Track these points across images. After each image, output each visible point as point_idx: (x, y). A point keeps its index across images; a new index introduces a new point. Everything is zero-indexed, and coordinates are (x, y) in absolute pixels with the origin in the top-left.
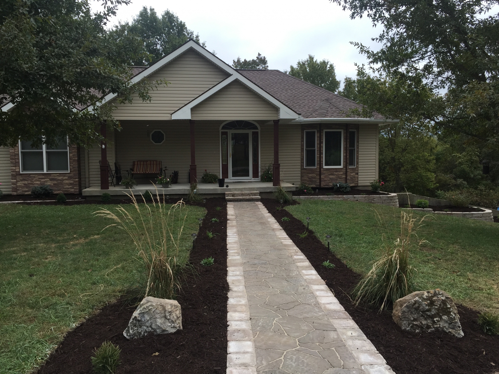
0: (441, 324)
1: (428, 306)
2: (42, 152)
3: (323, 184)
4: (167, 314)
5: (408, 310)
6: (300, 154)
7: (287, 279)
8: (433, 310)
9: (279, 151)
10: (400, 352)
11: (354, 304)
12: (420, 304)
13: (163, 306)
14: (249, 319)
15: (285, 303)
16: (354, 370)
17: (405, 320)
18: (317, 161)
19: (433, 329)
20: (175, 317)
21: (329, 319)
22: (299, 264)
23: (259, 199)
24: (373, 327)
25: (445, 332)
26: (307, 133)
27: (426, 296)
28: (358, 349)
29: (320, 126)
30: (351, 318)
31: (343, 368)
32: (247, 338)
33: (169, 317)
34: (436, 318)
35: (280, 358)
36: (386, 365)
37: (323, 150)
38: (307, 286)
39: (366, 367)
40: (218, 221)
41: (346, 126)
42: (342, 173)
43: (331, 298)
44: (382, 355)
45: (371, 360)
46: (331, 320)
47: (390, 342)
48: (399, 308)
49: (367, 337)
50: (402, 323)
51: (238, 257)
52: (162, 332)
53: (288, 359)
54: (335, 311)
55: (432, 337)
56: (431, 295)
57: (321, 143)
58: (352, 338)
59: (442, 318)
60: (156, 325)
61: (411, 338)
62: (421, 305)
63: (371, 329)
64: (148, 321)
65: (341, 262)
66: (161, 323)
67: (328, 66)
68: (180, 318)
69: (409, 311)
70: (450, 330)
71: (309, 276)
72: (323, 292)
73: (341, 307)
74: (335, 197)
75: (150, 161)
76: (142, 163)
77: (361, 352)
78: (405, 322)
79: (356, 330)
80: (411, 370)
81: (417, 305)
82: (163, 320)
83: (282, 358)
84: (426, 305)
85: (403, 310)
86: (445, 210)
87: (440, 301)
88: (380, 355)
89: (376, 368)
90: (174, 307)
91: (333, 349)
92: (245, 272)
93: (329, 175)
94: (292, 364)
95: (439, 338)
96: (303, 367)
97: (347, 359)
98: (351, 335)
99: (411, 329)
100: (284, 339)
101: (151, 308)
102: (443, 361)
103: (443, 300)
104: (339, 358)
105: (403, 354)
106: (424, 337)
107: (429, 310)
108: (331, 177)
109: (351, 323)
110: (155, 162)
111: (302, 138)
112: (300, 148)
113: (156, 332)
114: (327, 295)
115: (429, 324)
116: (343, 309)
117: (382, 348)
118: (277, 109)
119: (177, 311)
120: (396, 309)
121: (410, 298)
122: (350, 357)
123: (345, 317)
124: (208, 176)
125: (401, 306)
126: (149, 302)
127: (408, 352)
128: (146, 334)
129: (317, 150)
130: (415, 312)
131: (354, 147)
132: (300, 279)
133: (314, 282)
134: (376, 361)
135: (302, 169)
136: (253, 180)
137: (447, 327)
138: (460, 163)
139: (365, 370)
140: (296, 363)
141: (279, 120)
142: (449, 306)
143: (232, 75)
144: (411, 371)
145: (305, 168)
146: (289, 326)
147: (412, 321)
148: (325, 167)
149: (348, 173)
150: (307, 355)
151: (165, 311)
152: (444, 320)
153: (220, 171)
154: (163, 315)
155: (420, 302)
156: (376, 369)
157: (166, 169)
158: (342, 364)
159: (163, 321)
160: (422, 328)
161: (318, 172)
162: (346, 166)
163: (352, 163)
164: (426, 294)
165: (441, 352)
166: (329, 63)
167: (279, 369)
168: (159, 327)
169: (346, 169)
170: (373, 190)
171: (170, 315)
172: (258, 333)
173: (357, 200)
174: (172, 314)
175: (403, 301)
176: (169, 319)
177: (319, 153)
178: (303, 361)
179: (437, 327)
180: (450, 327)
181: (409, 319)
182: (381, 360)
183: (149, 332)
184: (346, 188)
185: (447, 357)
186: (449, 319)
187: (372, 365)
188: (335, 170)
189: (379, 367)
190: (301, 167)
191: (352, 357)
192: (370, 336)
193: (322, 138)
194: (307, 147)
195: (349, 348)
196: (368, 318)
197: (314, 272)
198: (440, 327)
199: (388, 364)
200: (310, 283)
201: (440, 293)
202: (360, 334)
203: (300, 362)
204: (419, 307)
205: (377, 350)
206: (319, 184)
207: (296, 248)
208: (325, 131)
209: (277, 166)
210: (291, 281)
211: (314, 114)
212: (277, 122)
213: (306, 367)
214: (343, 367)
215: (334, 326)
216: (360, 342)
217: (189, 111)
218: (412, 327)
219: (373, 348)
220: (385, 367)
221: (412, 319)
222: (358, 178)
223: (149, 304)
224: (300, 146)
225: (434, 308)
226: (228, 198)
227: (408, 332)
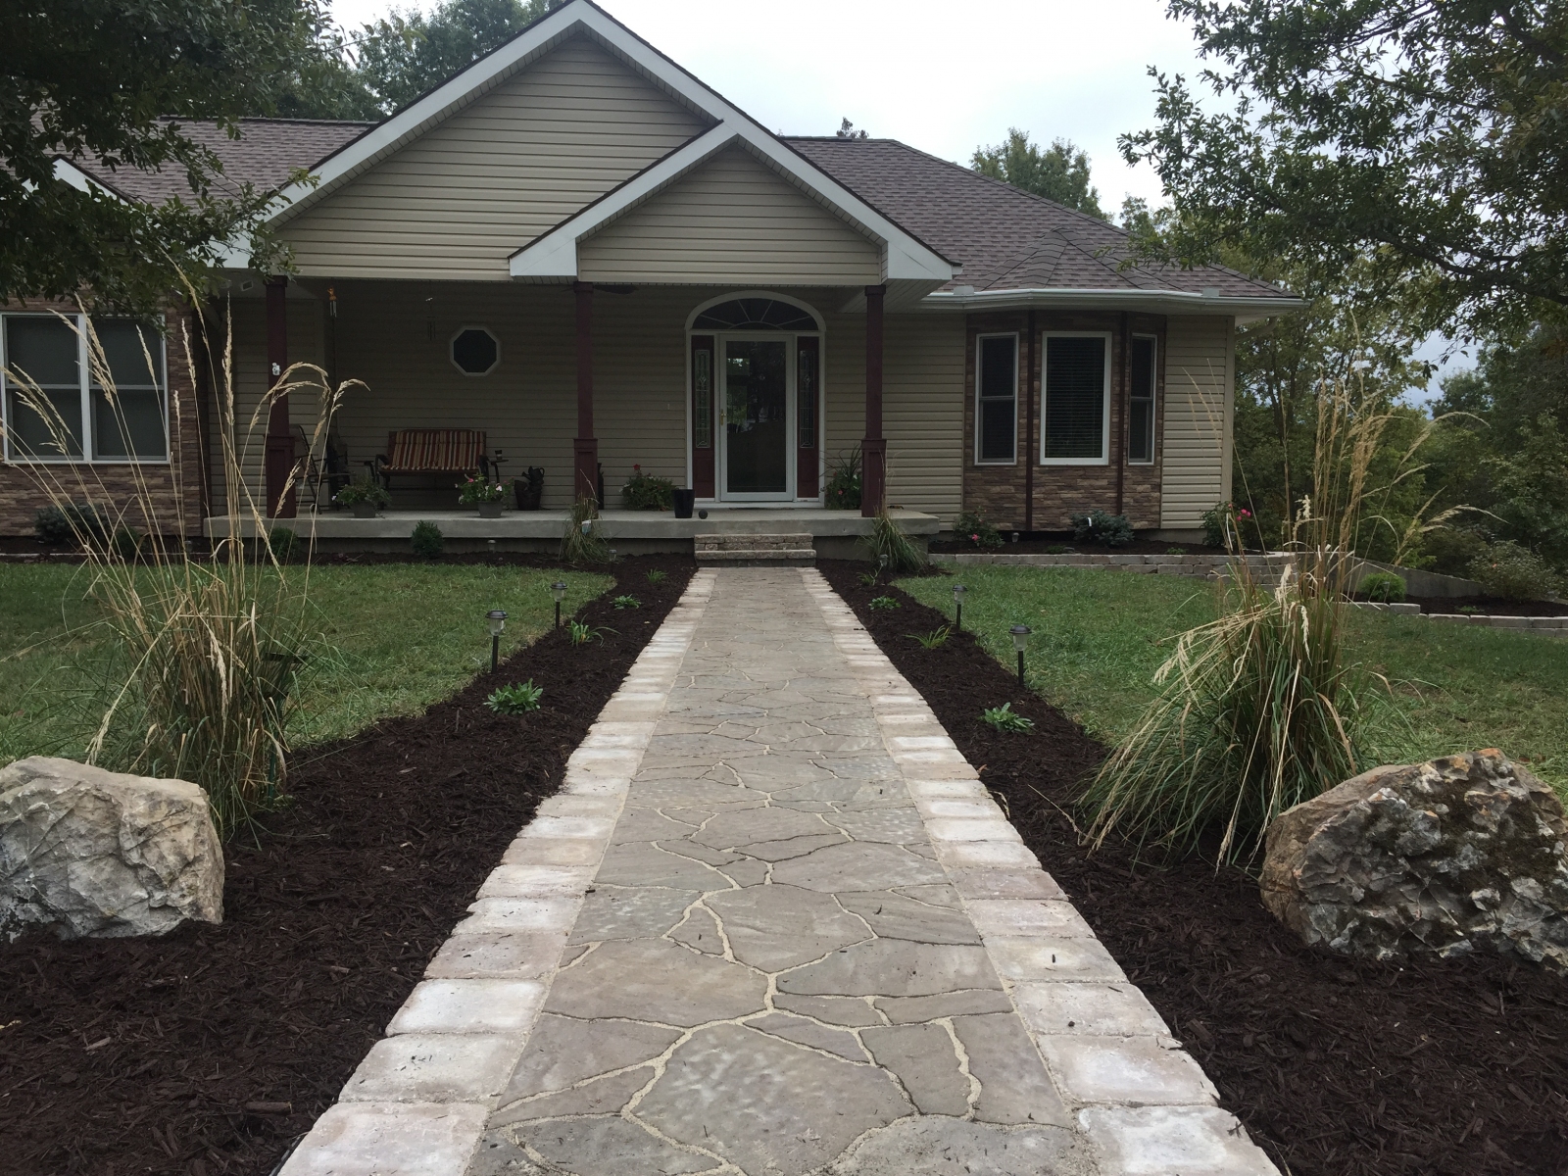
0: (1507, 918)
1: (1443, 832)
2: (79, 392)
3: (1038, 521)
4: (128, 843)
5: (1337, 848)
6: (960, 415)
7: (824, 762)
8: (1467, 850)
9: (884, 398)
10: (1297, 1044)
11: (1084, 843)
12: (1400, 821)
13: (106, 800)
14: (582, 893)
15: (777, 836)
16: (1029, 1134)
17: (1324, 901)
18: (1019, 441)
19: (1466, 944)
20: (172, 859)
21: (958, 899)
22: (888, 719)
23: (812, 559)
24: (1160, 929)
25: (1526, 961)
26: (986, 343)
27: (1431, 782)
28: (1071, 1024)
29: (1031, 317)
30: (1062, 894)
31: (974, 1120)
32: (525, 967)
33: (135, 858)
34: (1479, 887)
35: (649, 1063)
36: (1216, 1112)
37: (1039, 403)
38: (899, 785)
39: (1104, 1115)
40: (637, 604)
41: (1123, 318)
42: (1104, 482)
43: (992, 823)
44: (1199, 1058)
45: (1132, 1081)
46: (966, 904)
47: (1244, 995)
48: (1294, 844)
49: (1128, 972)
50: (1307, 913)
51: (658, 697)
52: (101, 929)
53: (685, 1069)
54: (995, 870)
55: (1462, 979)
56: (1453, 778)
57: (1032, 377)
58: (1052, 976)
59: (1511, 890)
60: (67, 891)
61: (1351, 984)
62: (1403, 825)
63: (1153, 938)
64: (22, 869)
65: (1062, 719)
66: (90, 883)
67: (1072, 162)
68: (197, 866)
69: (1341, 857)
70: (1554, 951)
71: (917, 754)
72: (960, 804)
73: (1025, 856)
74: (1078, 560)
75: (448, 433)
76: (420, 438)
77: (1088, 1043)
78: (1321, 910)
79: (1079, 945)
80: (1355, 1139)
81: (1383, 825)
82: (108, 869)
83: (658, 1064)
84: (1433, 826)
85: (1311, 853)
86: (1465, 609)
87: (1503, 808)
88: (1188, 1057)
89: (1159, 1123)
90: (164, 809)
91: (946, 1023)
92: (656, 739)
93: (1061, 488)
94: (697, 1091)
95: (1496, 986)
96: (752, 1111)
97: (1005, 1074)
98: (1049, 964)
99: (1351, 943)
100: (712, 976)
101: (41, 809)
102: (1527, 1099)
103: (1515, 801)
104: (964, 1069)
105: (1312, 1055)
106: (1419, 981)
107: (1446, 851)
108: (1067, 495)
109: (1063, 915)
110: (463, 436)
111: (970, 361)
112: (961, 397)
113: (70, 926)
114: (974, 814)
115: (1445, 920)
116: (1033, 860)
117: (1198, 1024)
118: (876, 247)
119: (185, 829)
120: (1279, 850)
121: (1348, 796)
122: (1025, 1061)
123: (1037, 890)
124: (642, 486)
125: (1304, 833)
126: (32, 778)
127: (1337, 1046)
128: (13, 936)
129: (1020, 403)
130: (1377, 859)
131: (1147, 392)
132: (875, 762)
133: (930, 772)
134: (1161, 1086)
135: (968, 467)
136: (799, 502)
137: (1536, 935)
138: (1506, 488)
139: (1092, 1133)
140: (722, 1088)
141: (882, 289)
142: (1548, 832)
143: (722, 121)
144: (1354, 1145)
145: (976, 463)
146: (758, 923)
147: (1357, 904)
148: (1045, 461)
149: (1125, 482)
150: (795, 1051)
151: (118, 825)
152: (1522, 899)
153: (686, 473)
154: (104, 844)
155: (1398, 811)
156: (1155, 1128)
157: (500, 460)
158: (972, 1099)
159: (104, 876)
160: (1408, 937)
161: (1021, 478)
162: (1118, 460)
163: (1139, 451)
164: (1429, 772)
165: (1512, 1055)
166: (1074, 154)
167: (617, 1114)
168: (84, 906)
169: (1120, 470)
170: (1210, 540)
171: (144, 845)
172: (594, 946)
173: (1156, 571)
174: (157, 844)
175: (1315, 812)
176: (135, 868)
177: (1025, 413)
178: (763, 1077)
179: (1484, 936)
180: (1553, 934)
181: (1341, 897)
182: (1193, 1084)
183: (30, 926)
184: (1117, 530)
185: (1546, 1080)
186: (1546, 894)
187: (1134, 1105)
188: (1081, 473)
189: (1172, 1121)
190: (965, 461)
191: (1032, 1062)
192: (1141, 972)
193: (1037, 362)
194: (985, 391)
195: (1027, 1023)
196: (1145, 898)
197: (943, 742)
198: (1498, 934)
199: (1224, 1102)
200: (914, 775)
201: (1503, 769)
202: (1094, 960)
203: (747, 1081)
204: (1393, 834)
205: (1174, 1035)
206: (1024, 519)
207: (896, 677)
208: (1046, 335)
209: (874, 448)
210: (835, 769)
211: (1010, 278)
212: (876, 293)
213: (768, 1111)
214: (972, 1112)
215: (976, 924)
216: (1090, 994)
217: (571, 249)
218: (1356, 933)
219: (1155, 1025)
220: (1206, 1121)
221: (1359, 893)
222: (1160, 501)
223: (33, 786)
224: (961, 388)
225: (1473, 838)
226: (702, 555)
227: (1339, 959)
